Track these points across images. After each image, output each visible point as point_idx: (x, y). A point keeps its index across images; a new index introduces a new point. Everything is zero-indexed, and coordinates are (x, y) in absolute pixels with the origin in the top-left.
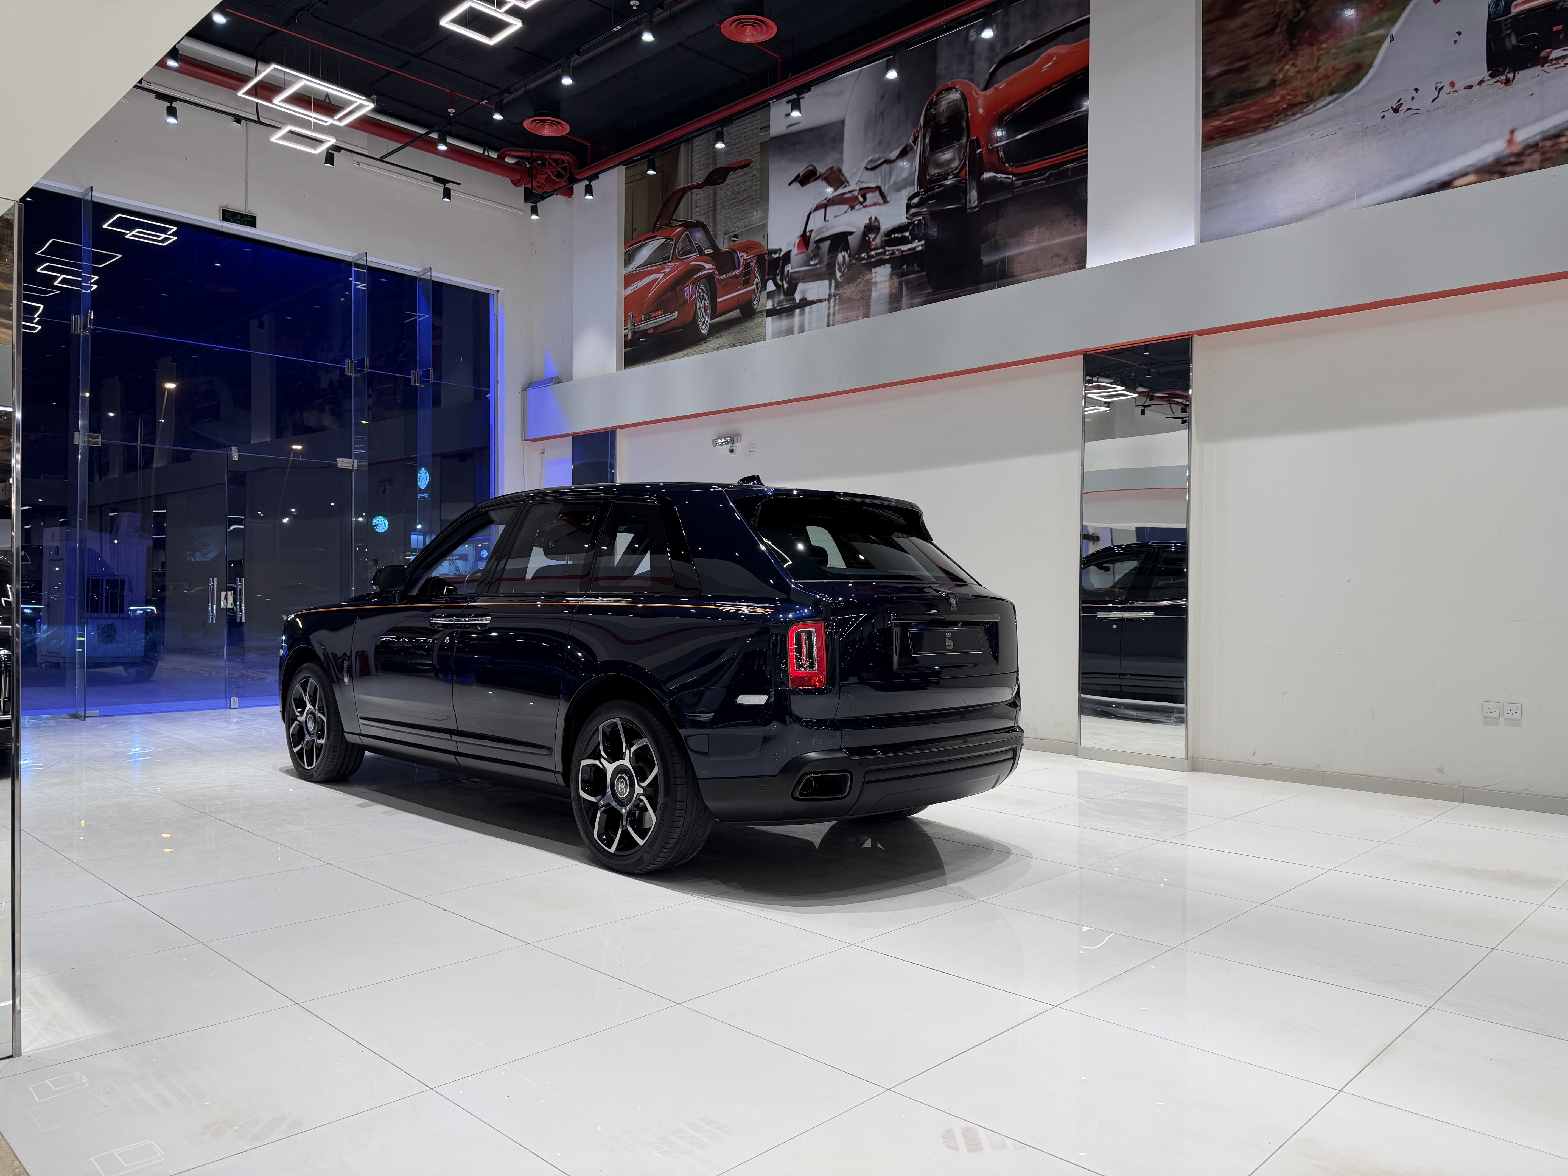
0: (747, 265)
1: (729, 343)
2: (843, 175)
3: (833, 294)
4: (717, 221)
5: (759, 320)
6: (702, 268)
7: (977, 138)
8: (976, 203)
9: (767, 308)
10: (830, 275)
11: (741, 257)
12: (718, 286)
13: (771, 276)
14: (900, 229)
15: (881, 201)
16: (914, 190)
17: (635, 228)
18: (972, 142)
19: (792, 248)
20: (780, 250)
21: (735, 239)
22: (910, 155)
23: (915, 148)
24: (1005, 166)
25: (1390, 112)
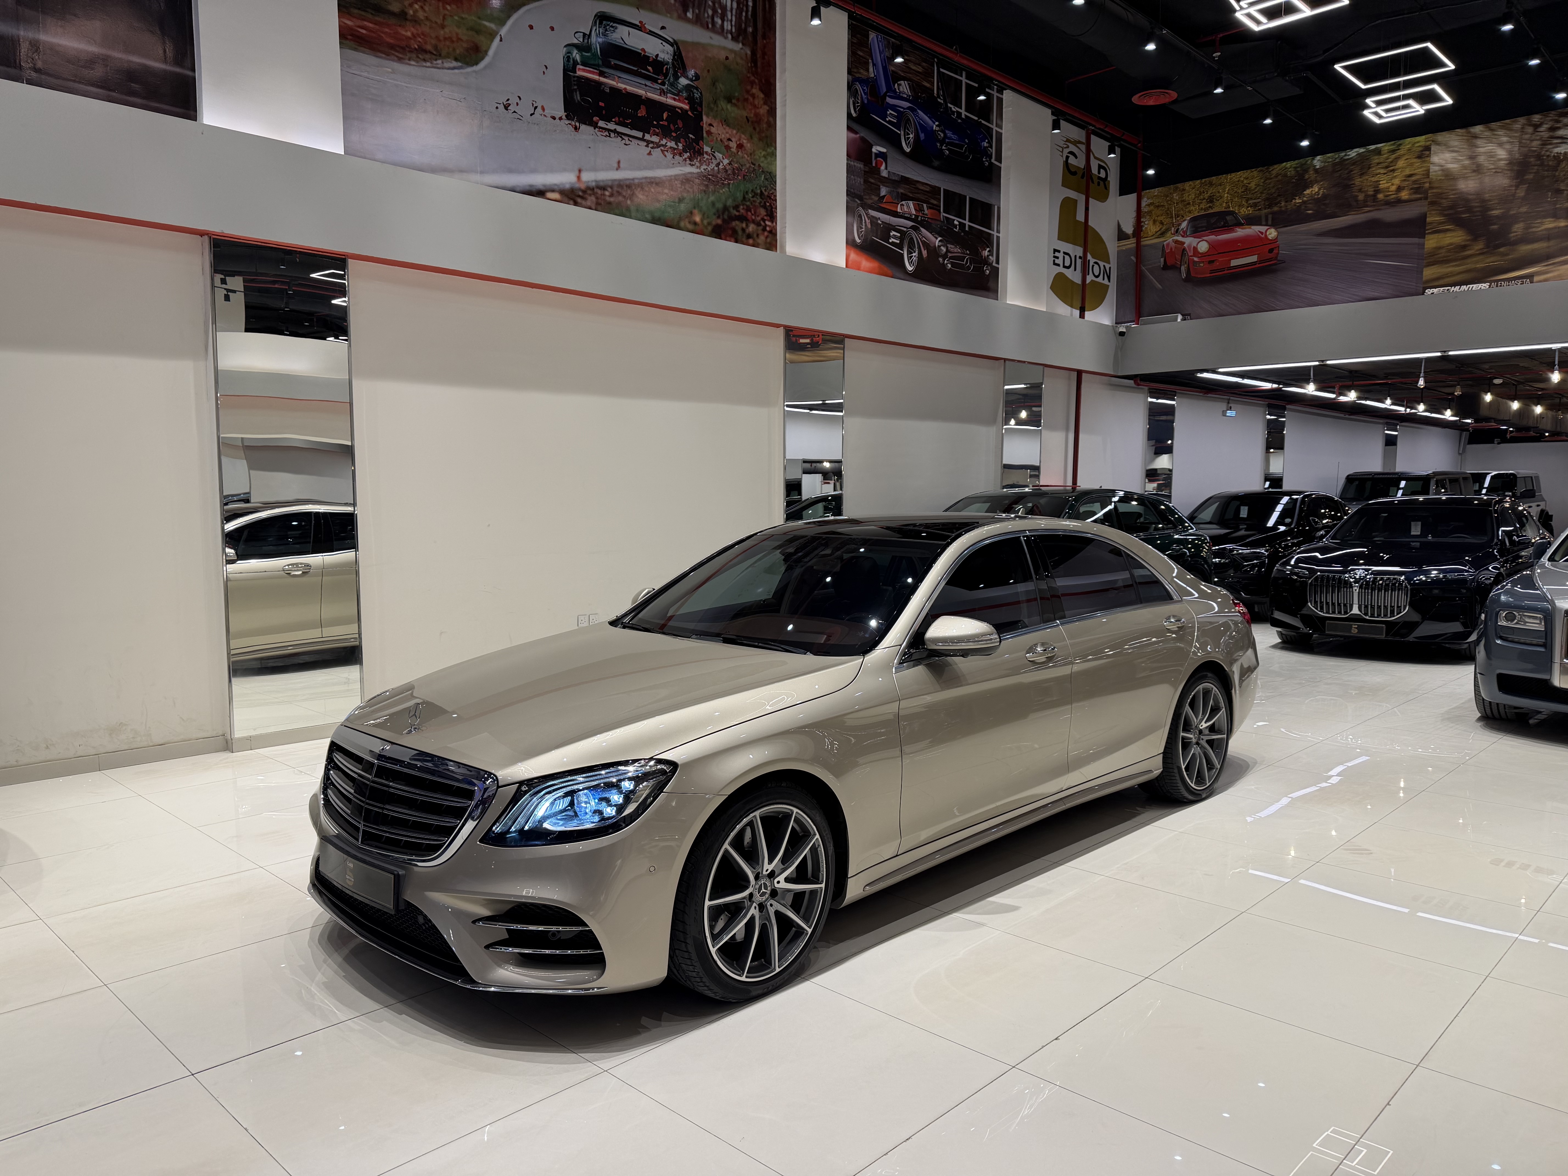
25: (501, 107)
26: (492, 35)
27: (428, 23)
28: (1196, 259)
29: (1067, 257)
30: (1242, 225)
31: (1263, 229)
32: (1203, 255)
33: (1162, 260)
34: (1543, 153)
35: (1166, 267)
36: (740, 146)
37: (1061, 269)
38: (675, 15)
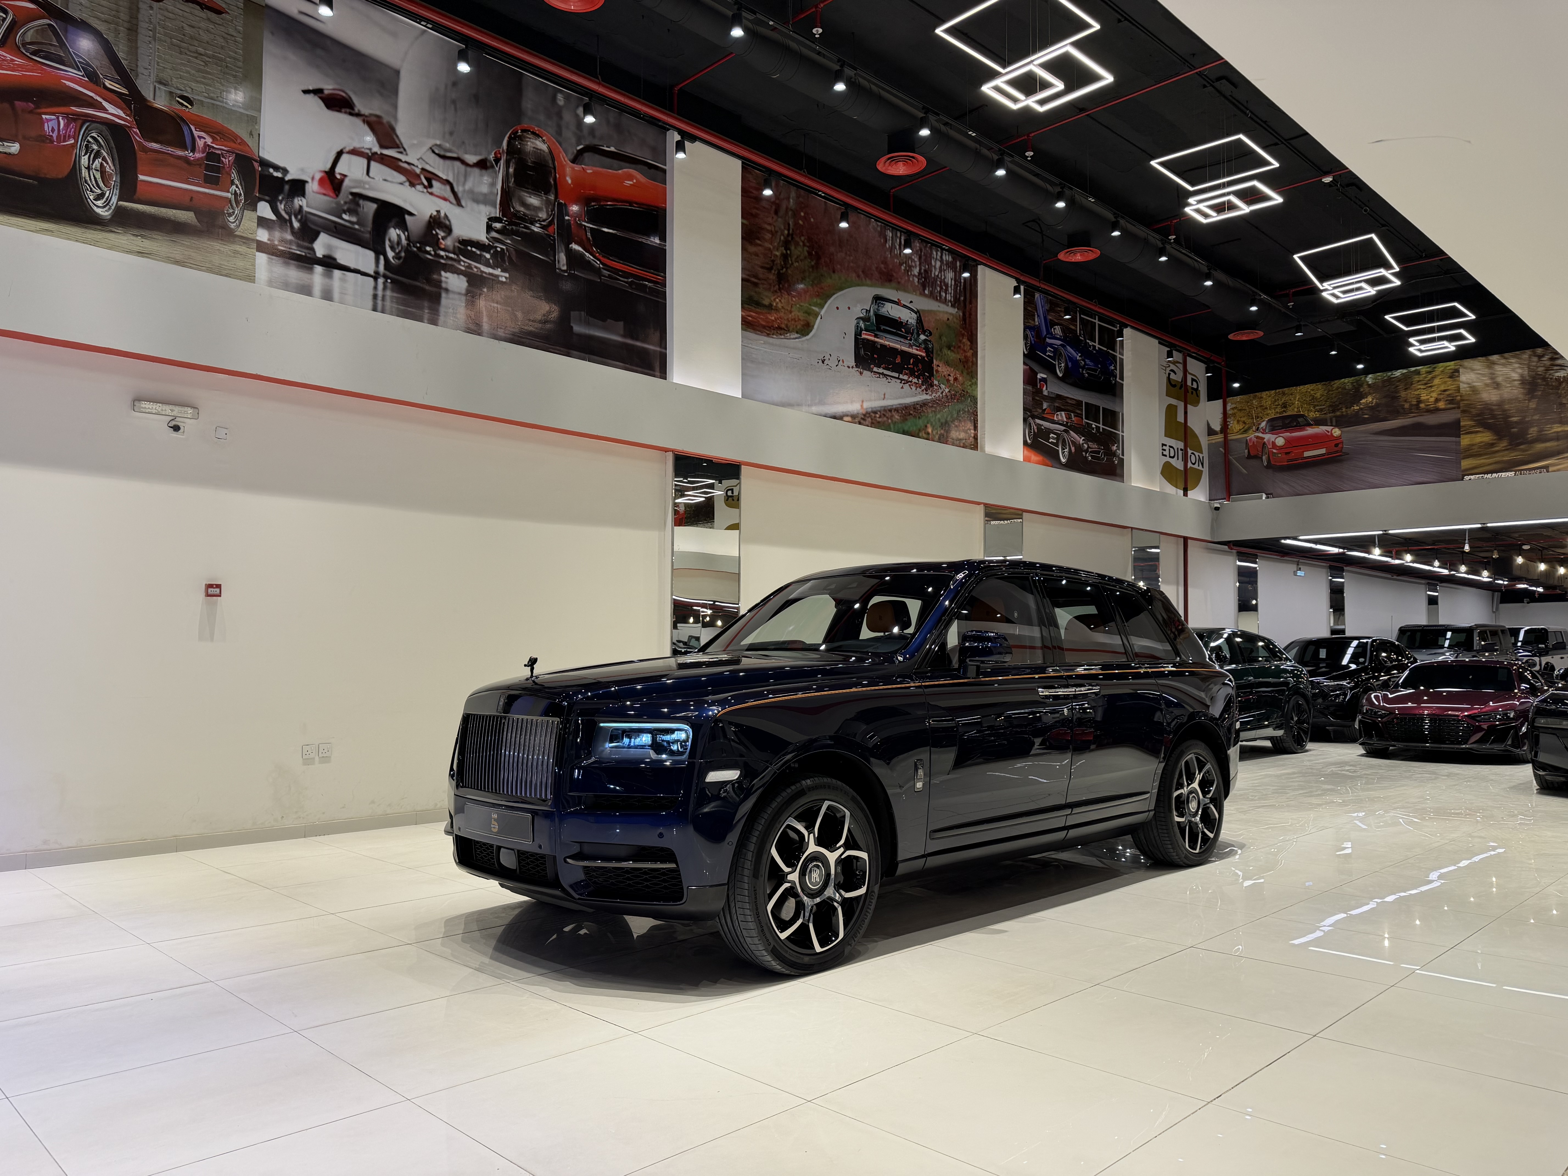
1: (171, 256)
2: (397, 136)
3: (381, 273)
4: (141, 51)
6: (96, 105)
8: (565, 268)
9: (258, 238)
10: (377, 250)
11: (200, 137)
12: (139, 154)
13: (267, 198)
14: (479, 245)
15: (453, 200)
16: (496, 213)
18: (560, 205)
19: (309, 180)
20: (285, 171)
21: (186, 104)
23: (497, 169)
24: (593, 249)
25: (820, 362)
26: (816, 315)
27: (783, 310)
28: (1274, 451)
29: (1171, 449)
30: (1312, 425)
31: (1329, 428)
32: (1281, 448)
33: (1246, 451)
34: (1547, 376)
35: (1250, 457)
36: (956, 379)
37: (1168, 459)
38: (918, 292)
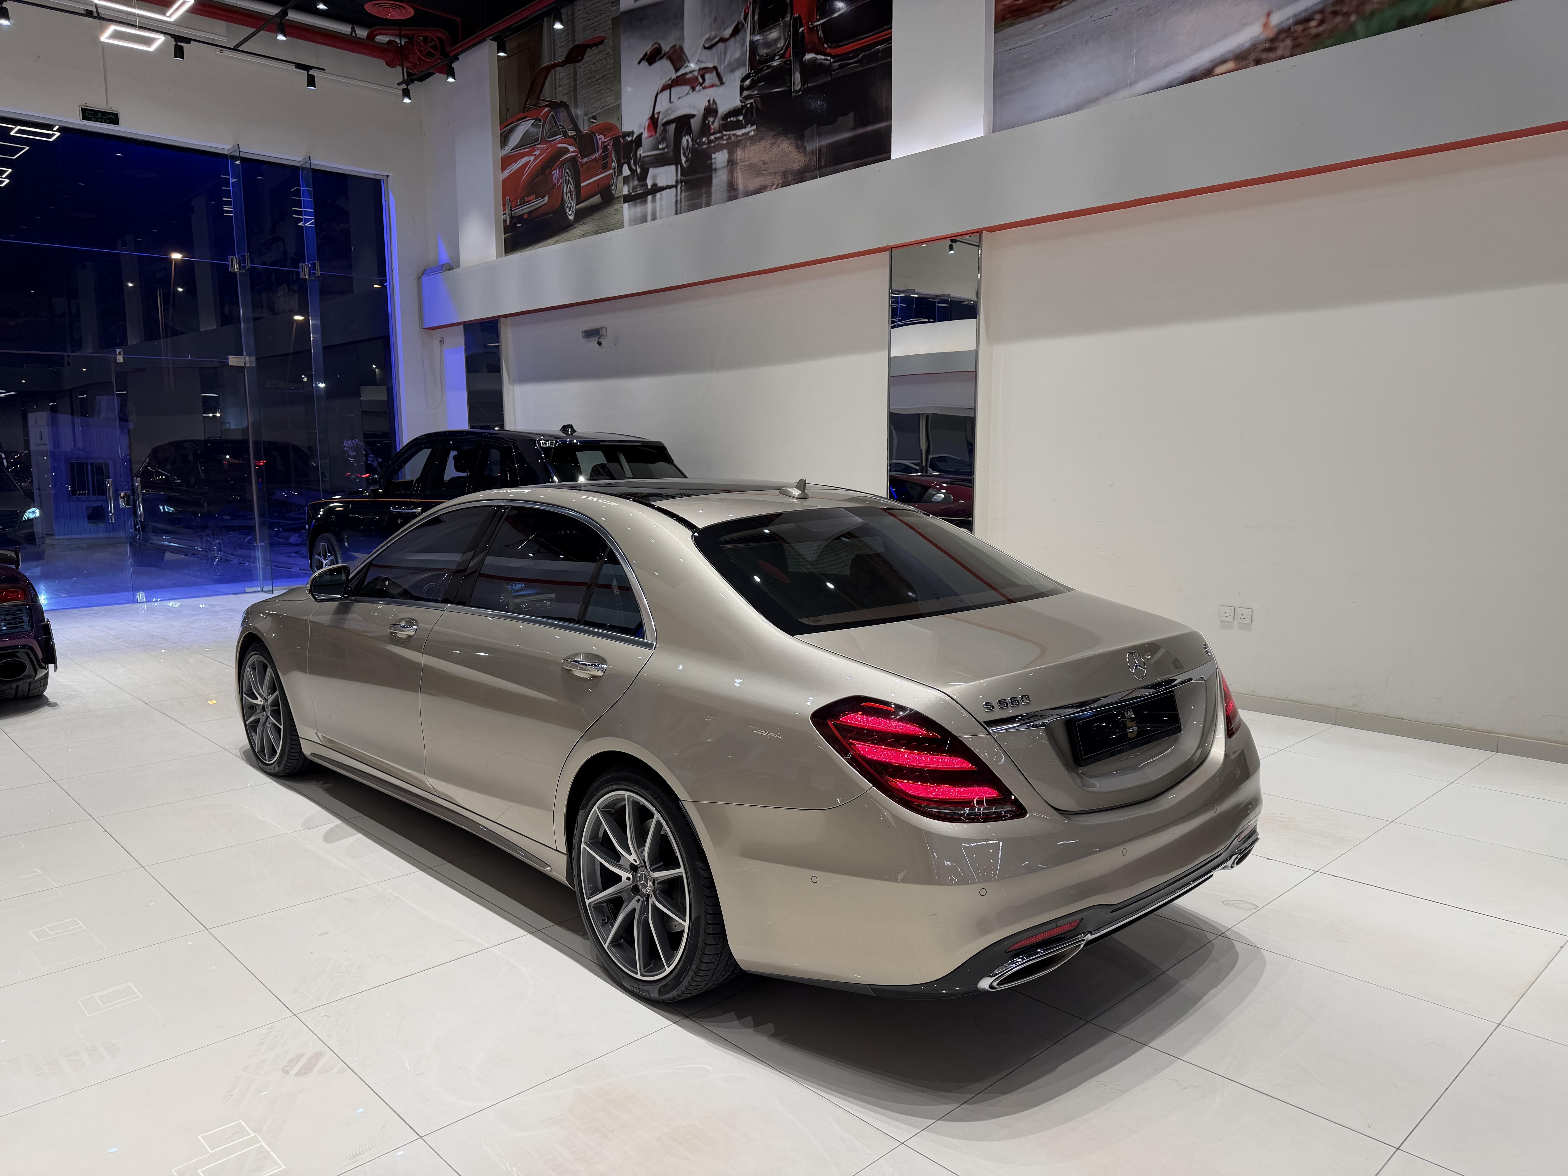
0: (605, 148)
1: (593, 229)
2: (684, 54)
3: (679, 180)
4: (578, 101)
5: (617, 206)
6: (567, 151)
7: (799, 15)
8: (799, 87)
9: (624, 194)
10: (677, 162)
11: (600, 139)
12: (581, 169)
13: (626, 160)
14: (735, 112)
15: (718, 83)
16: (746, 71)
17: (508, 108)
18: (795, 20)
19: (643, 131)
20: (633, 133)
21: (594, 121)
22: (741, 34)
23: (746, 25)
24: (824, 47)
